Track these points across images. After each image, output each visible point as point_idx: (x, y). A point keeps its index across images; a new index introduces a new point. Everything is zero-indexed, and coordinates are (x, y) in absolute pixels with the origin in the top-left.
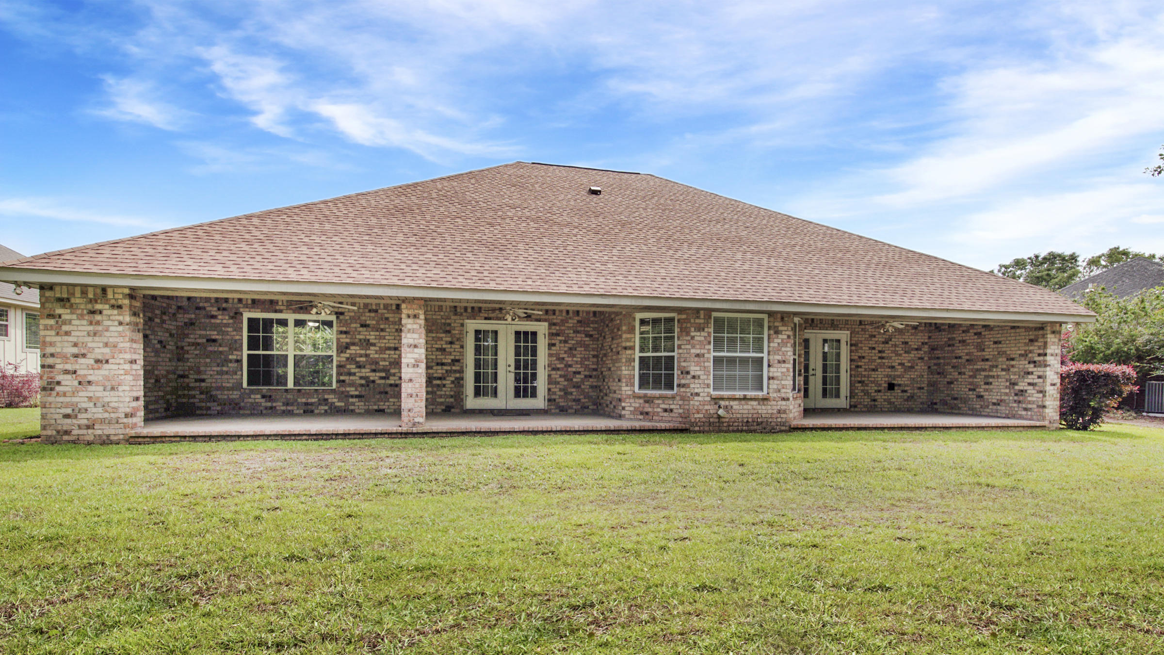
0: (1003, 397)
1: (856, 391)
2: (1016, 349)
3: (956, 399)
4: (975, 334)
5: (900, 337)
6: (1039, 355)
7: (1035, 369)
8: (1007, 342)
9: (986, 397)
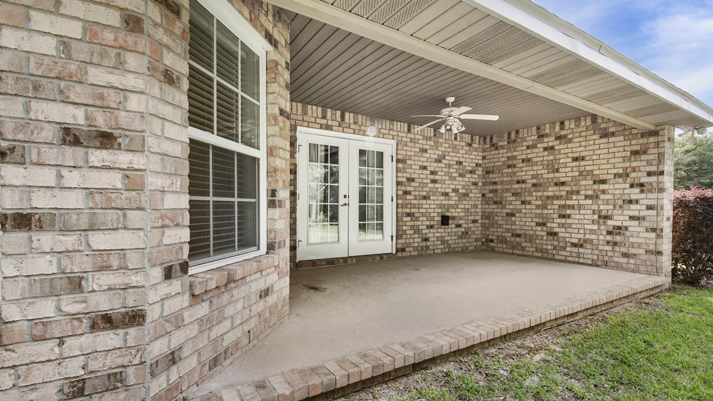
0: (587, 236)
1: (405, 228)
2: (609, 166)
3: (519, 236)
4: (545, 149)
5: (454, 154)
6: (649, 174)
7: (643, 196)
8: (595, 157)
9: (561, 235)
